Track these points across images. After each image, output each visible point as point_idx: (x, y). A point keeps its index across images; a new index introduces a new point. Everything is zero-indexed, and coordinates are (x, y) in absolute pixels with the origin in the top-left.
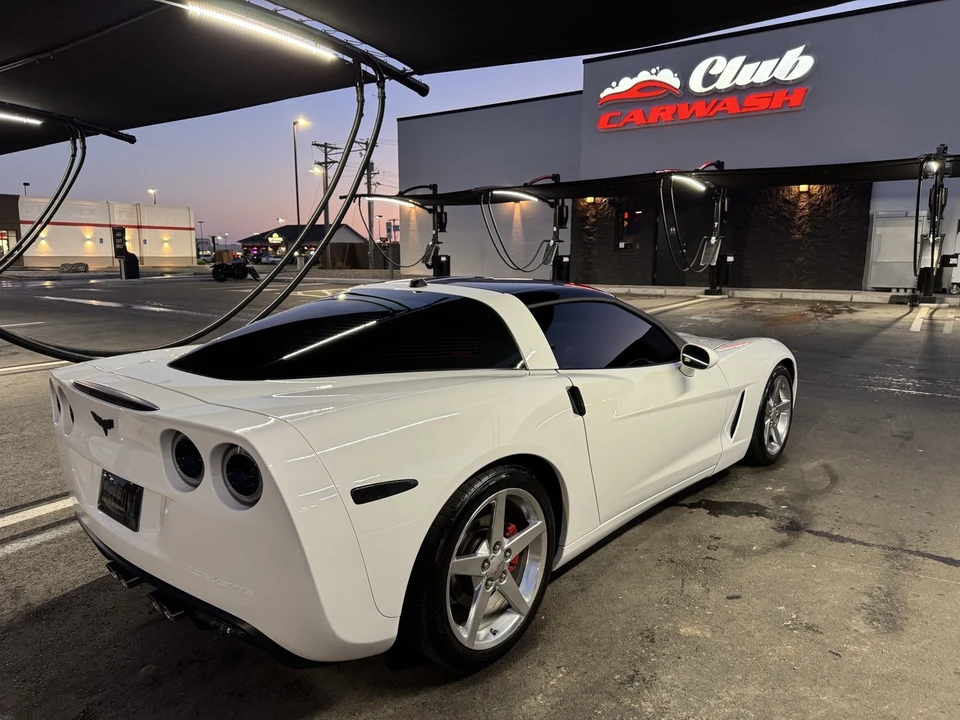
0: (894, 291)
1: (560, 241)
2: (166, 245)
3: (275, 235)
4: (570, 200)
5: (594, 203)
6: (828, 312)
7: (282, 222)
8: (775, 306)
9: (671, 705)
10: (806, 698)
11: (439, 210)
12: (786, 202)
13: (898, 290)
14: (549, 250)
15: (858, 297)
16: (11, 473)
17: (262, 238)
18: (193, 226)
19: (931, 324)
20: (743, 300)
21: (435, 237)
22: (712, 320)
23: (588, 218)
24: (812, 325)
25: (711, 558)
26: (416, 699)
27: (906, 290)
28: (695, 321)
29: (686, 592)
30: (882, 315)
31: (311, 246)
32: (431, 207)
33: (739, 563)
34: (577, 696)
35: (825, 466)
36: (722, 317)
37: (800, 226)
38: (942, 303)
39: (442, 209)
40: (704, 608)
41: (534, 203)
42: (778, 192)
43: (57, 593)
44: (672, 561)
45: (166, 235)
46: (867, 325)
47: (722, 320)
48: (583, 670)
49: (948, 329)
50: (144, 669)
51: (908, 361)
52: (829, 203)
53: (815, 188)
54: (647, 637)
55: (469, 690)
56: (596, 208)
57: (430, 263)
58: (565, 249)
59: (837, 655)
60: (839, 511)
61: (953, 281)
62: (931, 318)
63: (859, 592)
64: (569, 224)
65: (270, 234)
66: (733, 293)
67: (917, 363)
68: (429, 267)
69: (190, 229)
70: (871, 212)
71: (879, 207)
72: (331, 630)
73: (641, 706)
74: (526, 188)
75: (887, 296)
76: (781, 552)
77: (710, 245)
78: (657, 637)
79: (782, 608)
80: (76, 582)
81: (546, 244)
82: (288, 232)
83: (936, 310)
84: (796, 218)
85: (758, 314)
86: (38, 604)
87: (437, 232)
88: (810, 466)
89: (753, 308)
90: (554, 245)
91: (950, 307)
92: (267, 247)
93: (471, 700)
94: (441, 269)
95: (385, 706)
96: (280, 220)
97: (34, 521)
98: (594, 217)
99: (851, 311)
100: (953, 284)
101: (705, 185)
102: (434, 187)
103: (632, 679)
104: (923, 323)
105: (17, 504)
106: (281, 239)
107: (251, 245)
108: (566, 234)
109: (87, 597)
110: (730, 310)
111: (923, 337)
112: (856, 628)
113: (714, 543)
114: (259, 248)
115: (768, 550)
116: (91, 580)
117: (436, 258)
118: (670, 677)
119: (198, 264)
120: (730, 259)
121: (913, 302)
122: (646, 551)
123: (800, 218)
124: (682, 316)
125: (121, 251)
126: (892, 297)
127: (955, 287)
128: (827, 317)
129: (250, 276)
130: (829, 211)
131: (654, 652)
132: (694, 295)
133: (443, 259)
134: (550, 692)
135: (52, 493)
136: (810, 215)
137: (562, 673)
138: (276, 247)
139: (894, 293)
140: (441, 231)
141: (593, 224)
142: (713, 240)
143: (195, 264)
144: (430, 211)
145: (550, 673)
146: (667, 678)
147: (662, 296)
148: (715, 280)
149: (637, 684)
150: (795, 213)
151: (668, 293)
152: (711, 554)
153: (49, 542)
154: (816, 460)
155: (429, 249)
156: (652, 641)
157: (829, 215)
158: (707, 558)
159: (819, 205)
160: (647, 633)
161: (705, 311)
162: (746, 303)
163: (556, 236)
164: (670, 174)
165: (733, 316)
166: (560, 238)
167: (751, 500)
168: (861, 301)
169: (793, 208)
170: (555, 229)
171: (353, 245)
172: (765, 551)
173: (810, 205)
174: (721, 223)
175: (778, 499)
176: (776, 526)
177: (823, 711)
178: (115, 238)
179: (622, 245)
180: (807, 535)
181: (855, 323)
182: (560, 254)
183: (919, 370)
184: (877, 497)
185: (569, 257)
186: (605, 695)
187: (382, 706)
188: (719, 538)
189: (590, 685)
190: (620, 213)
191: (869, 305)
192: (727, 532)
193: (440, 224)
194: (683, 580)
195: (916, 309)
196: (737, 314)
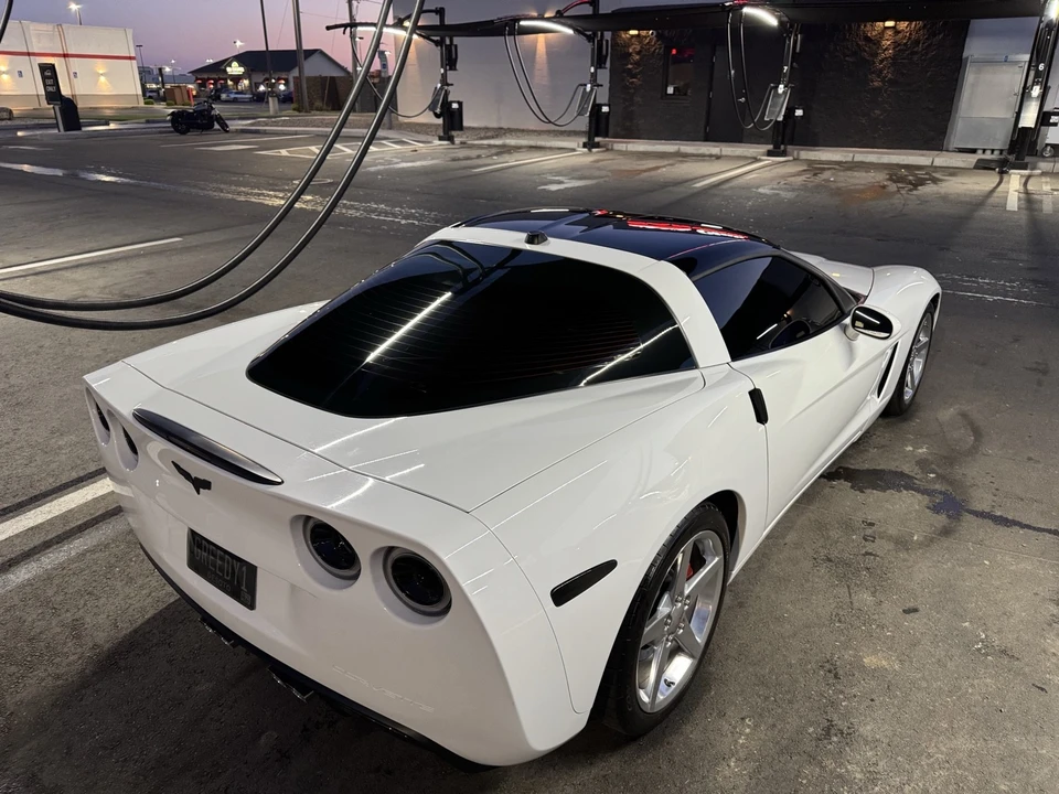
0: (980, 152)
1: (598, 86)
2: (102, 79)
3: (235, 64)
4: (610, 33)
5: (638, 35)
6: (910, 183)
7: (240, 46)
8: (849, 173)
9: (880, 768)
10: (1022, 752)
11: (448, 42)
12: (868, 39)
13: (984, 151)
14: (586, 96)
15: (941, 160)
16: (13, 445)
17: (219, 67)
18: (133, 55)
19: (1029, 200)
20: (810, 162)
21: (444, 77)
22: (783, 194)
23: (630, 54)
24: (897, 200)
25: (871, 554)
26: (594, 771)
27: (993, 151)
28: (765, 195)
29: (856, 605)
30: (970, 187)
31: (279, 79)
32: (438, 38)
33: (904, 560)
34: (774, 759)
35: (964, 415)
36: (793, 190)
37: (881, 71)
38: (1033, 169)
39: (451, 41)
40: (882, 627)
41: (569, 37)
42: (859, 26)
43: (126, 628)
44: (830, 560)
45: (101, 66)
46: (958, 201)
47: (796, 193)
48: (770, 721)
49: (1047, 207)
50: (263, 740)
51: (1014, 256)
52: (917, 42)
53: (903, 25)
54: (830, 671)
55: (650, 756)
56: (640, 42)
57: (438, 111)
58: (603, 96)
59: (1042, 689)
60: (993, 480)
61: (1048, 141)
62: (1027, 192)
63: (1044, 599)
64: (608, 64)
65: (227, 62)
66: (798, 154)
67: (1024, 257)
68: (437, 116)
69: (130, 58)
70: (965, 55)
71: (974, 48)
72: (528, 744)
73: (847, 771)
74: (559, 17)
75: (972, 159)
76: (946, 543)
77: (776, 94)
78: (841, 672)
79: (967, 624)
80: (143, 609)
81: (582, 88)
82: (250, 60)
83: (1029, 177)
84: (877, 61)
85: (833, 186)
86: (107, 646)
87: (446, 71)
88: (947, 414)
89: (826, 175)
90: (592, 89)
91: (1044, 174)
92: (226, 80)
93: (657, 770)
94: (451, 119)
95: (561, 783)
96: (239, 43)
97: (64, 517)
98: (638, 53)
99: (935, 181)
100: (1047, 145)
101: (777, 17)
102: (440, 12)
103: (828, 732)
104: (1019, 199)
105: (37, 492)
106: (242, 69)
107: (206, 76)
108: (604, 76)
109: (164, 632)
110: (800, 179)
111: (1023, 218)
112: (1053, 650)
113: (869, 531)
114: (216, 81)
115: (932, 540)
116: (161, 606)
117: (446, 104)
118: (869, 728)
119: (146, 103)
120: (799, 113)
121: (1002, 167)
122: (797, 546)
123: (882, 61)
124: (747, 188)
125: (54, 95)
126: (979, 161)
127: (1049, 148)
128: (911, 190)
129: (217, 126)
130: (916, 53)
131: (842, 692)
132: (754, 155)
133: (455, 106)
134: (742, 755)
135: (74, 475)
136: (894, 58)
137: (749, 726)
138: (237, 79)
139: (980, 155)
140: (451, 69)
141: (637, 64)
142: (781, 89)
143: (142, 104)
144: (437, 43)
145: (735, 728)
146: (866, 730)
147: (718, 157)
148: (780, 138)
149: (835, 739)
150: (877, 55)
151: (724, 153)
152: (870, 547)
153: (92, 551)
154: (951, 405)
155: (437, 93)
156: (836, 676)
157: (915, 58)
158: (867, 554)
159: (905, 44)
160: (828, 666)
161: (772, 179)
162: (815, 168)
163: (594, 76)
164: (742, 6)
165: (804, 188)
166: (599, 82)
167: (892, 466)
168: (945, 165)
169: (874, 47)
170: (592, 70)
171: (333, 79)
172: (928, 542)
173: (896, 44)
174: (792, 68)
175: (923, 464)
176: (931, 505)
177: (1046, 770)
178: (44, 78)
179: (670, 90)
180: (969, 517)
181: (945, 198)
182: (598, 102)
183: (1030, 269)
184: (1030, 459)
185: (609, 105)
186: (805, 757)
187: (557, 782)
188: (873, 524)
189: (784, 742)
190: (668, 49)
191: (953, 171)
192: (880, 515)
193: (450, 61)
194: (848, 587)
195: (1006, 177)
196: (810, 185)
